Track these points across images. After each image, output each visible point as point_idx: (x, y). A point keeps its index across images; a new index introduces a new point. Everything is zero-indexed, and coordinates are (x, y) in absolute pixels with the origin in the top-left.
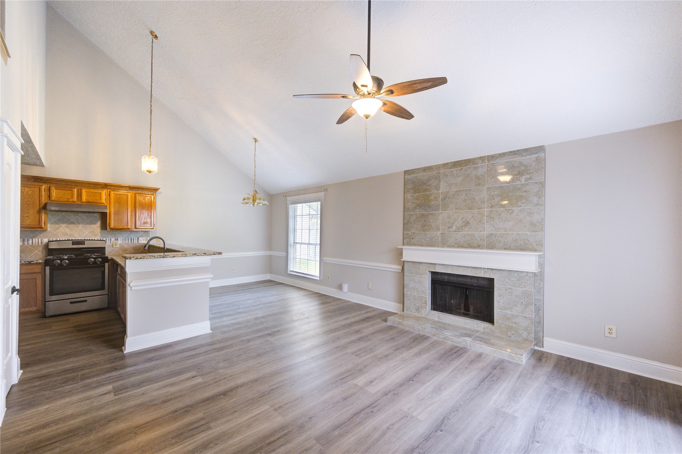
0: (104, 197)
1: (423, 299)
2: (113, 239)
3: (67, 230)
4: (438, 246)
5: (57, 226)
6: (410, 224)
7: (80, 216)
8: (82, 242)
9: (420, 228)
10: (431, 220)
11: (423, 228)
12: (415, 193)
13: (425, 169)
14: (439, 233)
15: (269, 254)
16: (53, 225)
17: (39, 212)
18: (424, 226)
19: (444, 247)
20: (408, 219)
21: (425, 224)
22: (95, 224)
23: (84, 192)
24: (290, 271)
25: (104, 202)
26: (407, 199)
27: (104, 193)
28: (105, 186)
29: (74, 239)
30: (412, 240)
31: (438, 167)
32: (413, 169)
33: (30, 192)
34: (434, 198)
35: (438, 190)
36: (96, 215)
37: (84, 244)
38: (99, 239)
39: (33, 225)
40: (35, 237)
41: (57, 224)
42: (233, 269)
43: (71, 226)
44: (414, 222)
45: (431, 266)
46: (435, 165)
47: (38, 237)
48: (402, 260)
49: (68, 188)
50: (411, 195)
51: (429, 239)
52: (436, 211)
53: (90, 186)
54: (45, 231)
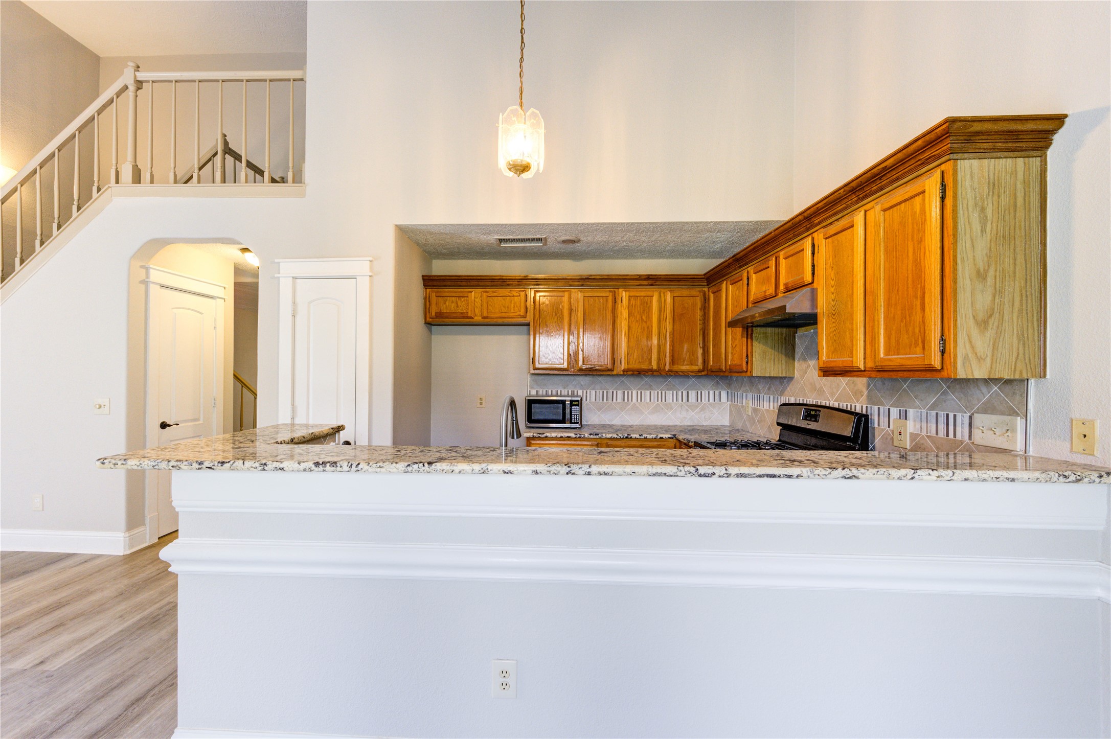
0: (808, 261)
2: (894, 412)
5: (805, 366)
8: (816, 413)
16: (801, 362)
23: (782, 259)
27: (810, 243)
37: (818, 420)
39: (738, 365)
41: (805, 359)
47: (786, 393)
49: (767, 261)
53: (790, 239)
54: (791, 379)
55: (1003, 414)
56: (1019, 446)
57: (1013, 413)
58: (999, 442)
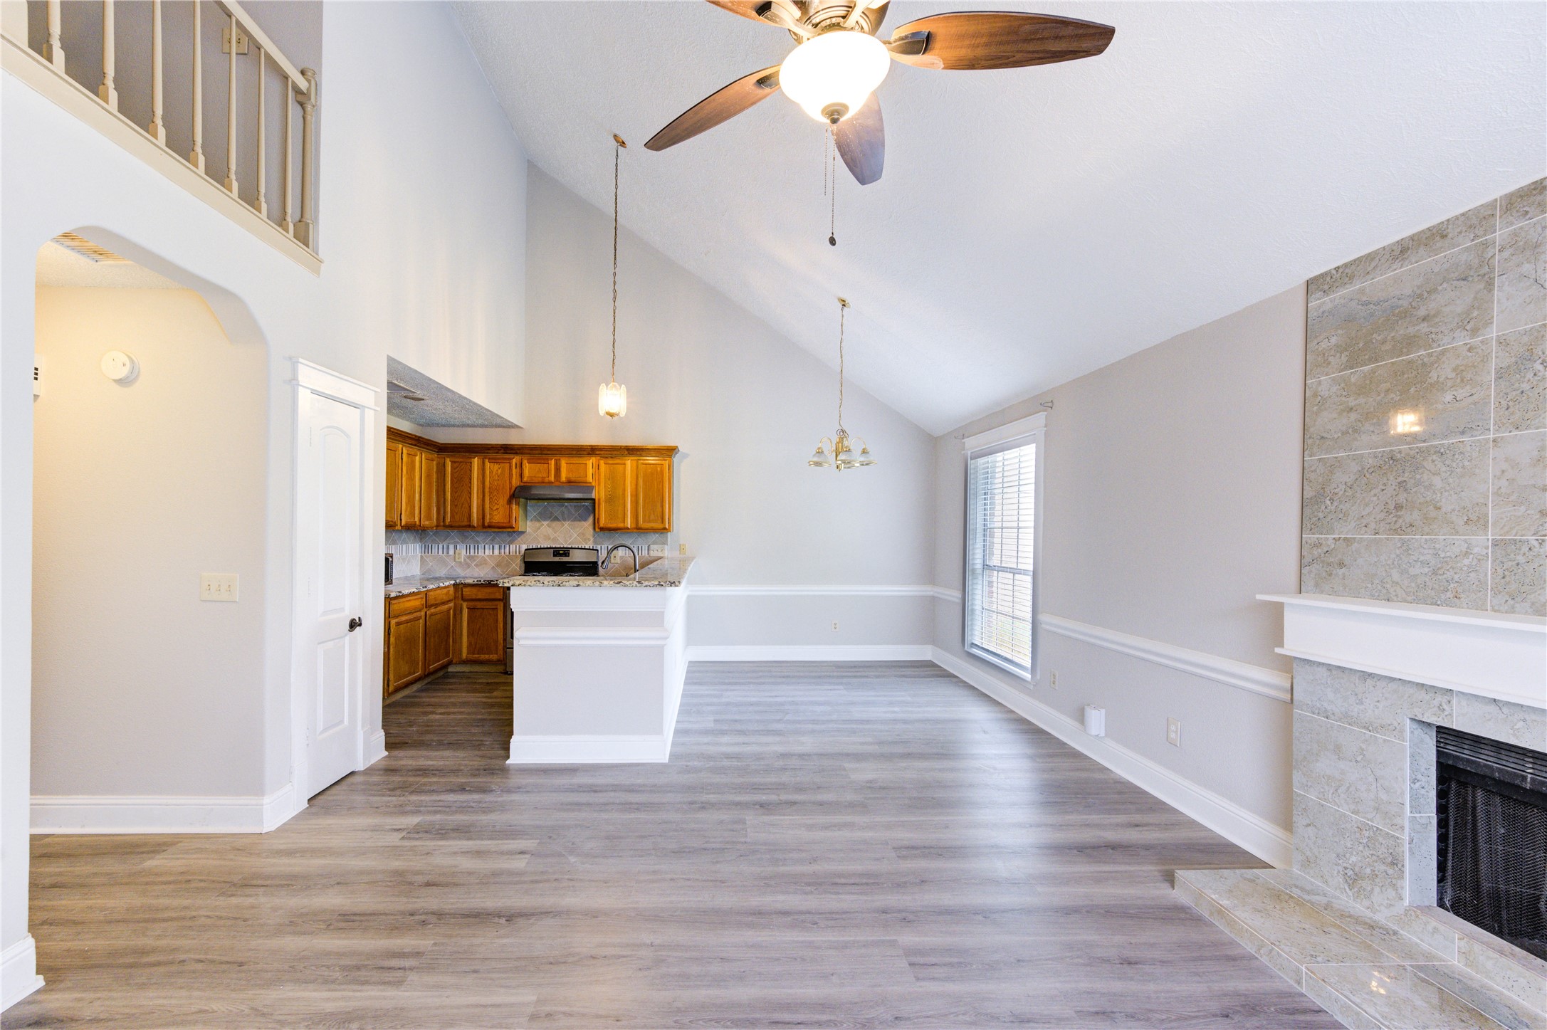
0: (590, 471)
1: (1381, 839)
3: (550, 531)
4: (1479, 606)
5: (538, 524)
6: (1328, 502)
7: (566, 506)
8: (566, 552)
9: (1382, 516)
10: (1437, 481)
11: (1391, 518)
12: (1352, 368)
13: (1401, 251)
14: (1482, 541)
15: (932, 593)
16: (533, 522)
17: (510, 502)
18: (1398, 507)
19: (1512, 610)
20: (1321, 480)
21: (1402, 498)
22: (585, 520)
23: (563, 463)
24: (973, 644)
25: (591, 481)
26: (1315, 395)
27: (591, 462)
28: (592, 450)
29: (559, 546)
30: (1341, 572)
31: (1477, 220)
32: (1346, 265)
33: (500, 471)
34: (1453, 375)
35: (1475, 332)
36: (586, 504)
37: (569, 556)
38: (591, 548)
39: (503, 523)
40: (510, 543)
41: (539, 521)
42: (835, 624)
43: (556, 524)
44: (1350, 493)
45: (1422, 695)
46: (1463, 215)
47: (516, 542)
48: (1278, 650)
49: (544, 459)
50: (1333, 379)
51: (1426, 570)
52: (1463, 433)
53: (572, 454)
54: (523, 533)
55: (660, 544)
56: (666, 555)
57: (664, 544)
58: (660, 554)
